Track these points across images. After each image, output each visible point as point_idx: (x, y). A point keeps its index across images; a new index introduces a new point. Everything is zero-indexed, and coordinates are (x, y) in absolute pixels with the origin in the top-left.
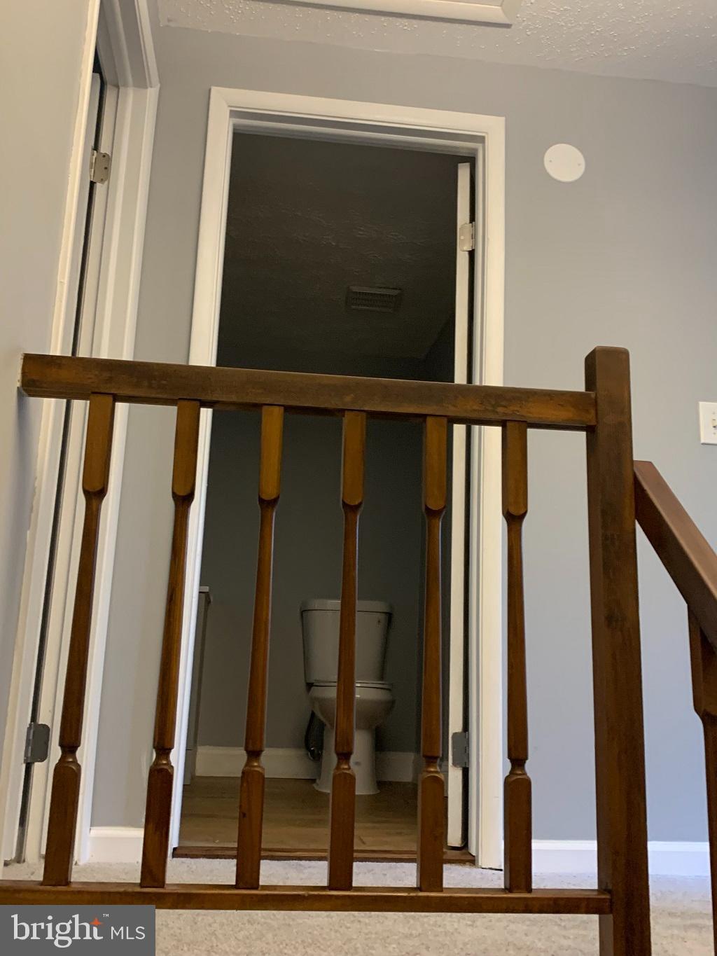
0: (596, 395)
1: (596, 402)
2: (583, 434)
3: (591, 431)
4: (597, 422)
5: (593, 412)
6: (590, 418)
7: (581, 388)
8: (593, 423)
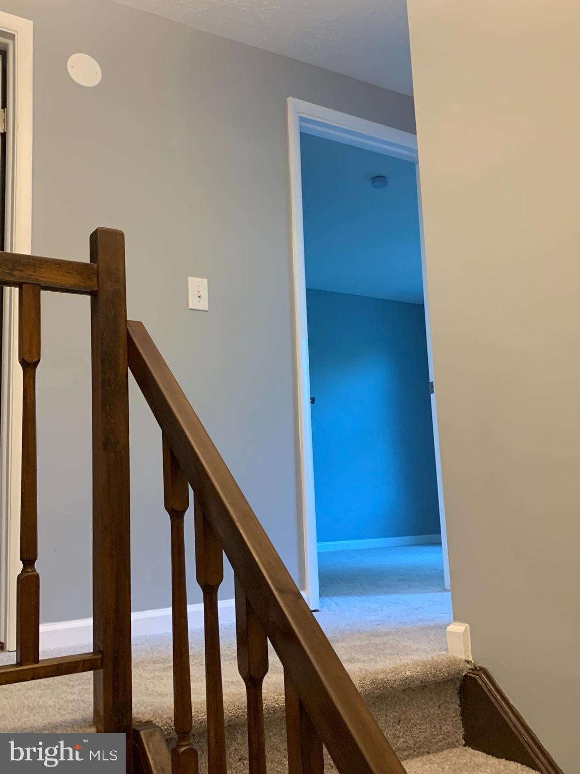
0: (98, 265)
1: (98, 271)
2: (89, 297)
3: (94, 295)
4: (99, 289)
5: (95, 280)
6: (93, 285)
7: (86, 259)
8: (95, 289)
